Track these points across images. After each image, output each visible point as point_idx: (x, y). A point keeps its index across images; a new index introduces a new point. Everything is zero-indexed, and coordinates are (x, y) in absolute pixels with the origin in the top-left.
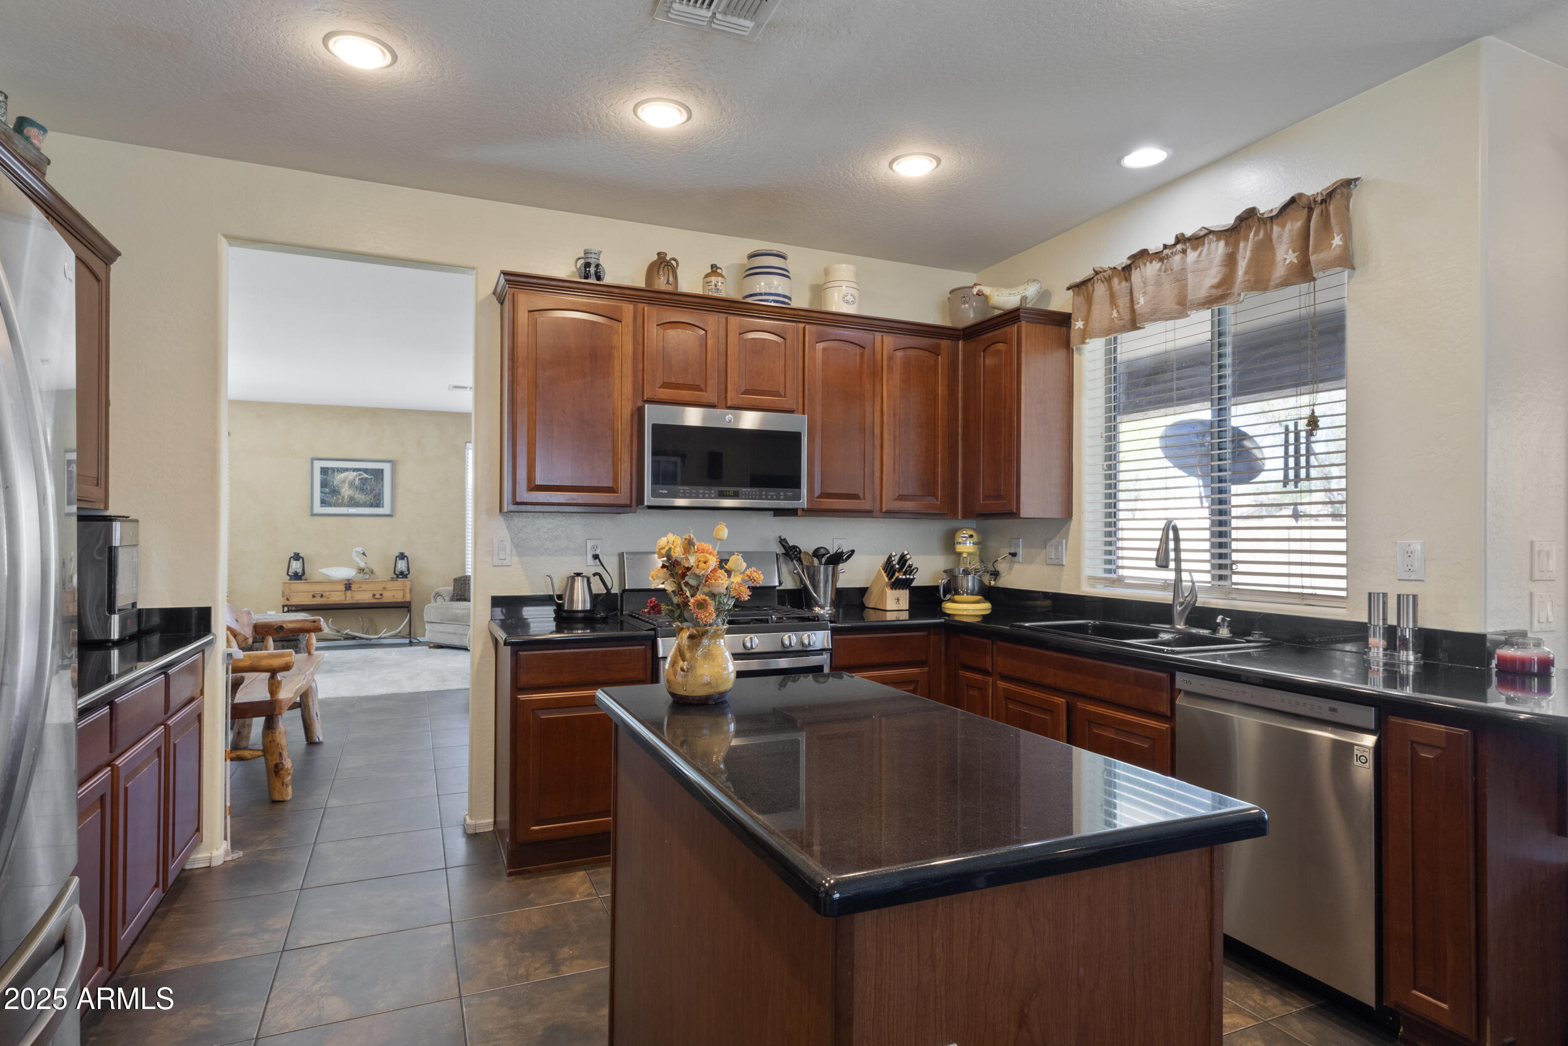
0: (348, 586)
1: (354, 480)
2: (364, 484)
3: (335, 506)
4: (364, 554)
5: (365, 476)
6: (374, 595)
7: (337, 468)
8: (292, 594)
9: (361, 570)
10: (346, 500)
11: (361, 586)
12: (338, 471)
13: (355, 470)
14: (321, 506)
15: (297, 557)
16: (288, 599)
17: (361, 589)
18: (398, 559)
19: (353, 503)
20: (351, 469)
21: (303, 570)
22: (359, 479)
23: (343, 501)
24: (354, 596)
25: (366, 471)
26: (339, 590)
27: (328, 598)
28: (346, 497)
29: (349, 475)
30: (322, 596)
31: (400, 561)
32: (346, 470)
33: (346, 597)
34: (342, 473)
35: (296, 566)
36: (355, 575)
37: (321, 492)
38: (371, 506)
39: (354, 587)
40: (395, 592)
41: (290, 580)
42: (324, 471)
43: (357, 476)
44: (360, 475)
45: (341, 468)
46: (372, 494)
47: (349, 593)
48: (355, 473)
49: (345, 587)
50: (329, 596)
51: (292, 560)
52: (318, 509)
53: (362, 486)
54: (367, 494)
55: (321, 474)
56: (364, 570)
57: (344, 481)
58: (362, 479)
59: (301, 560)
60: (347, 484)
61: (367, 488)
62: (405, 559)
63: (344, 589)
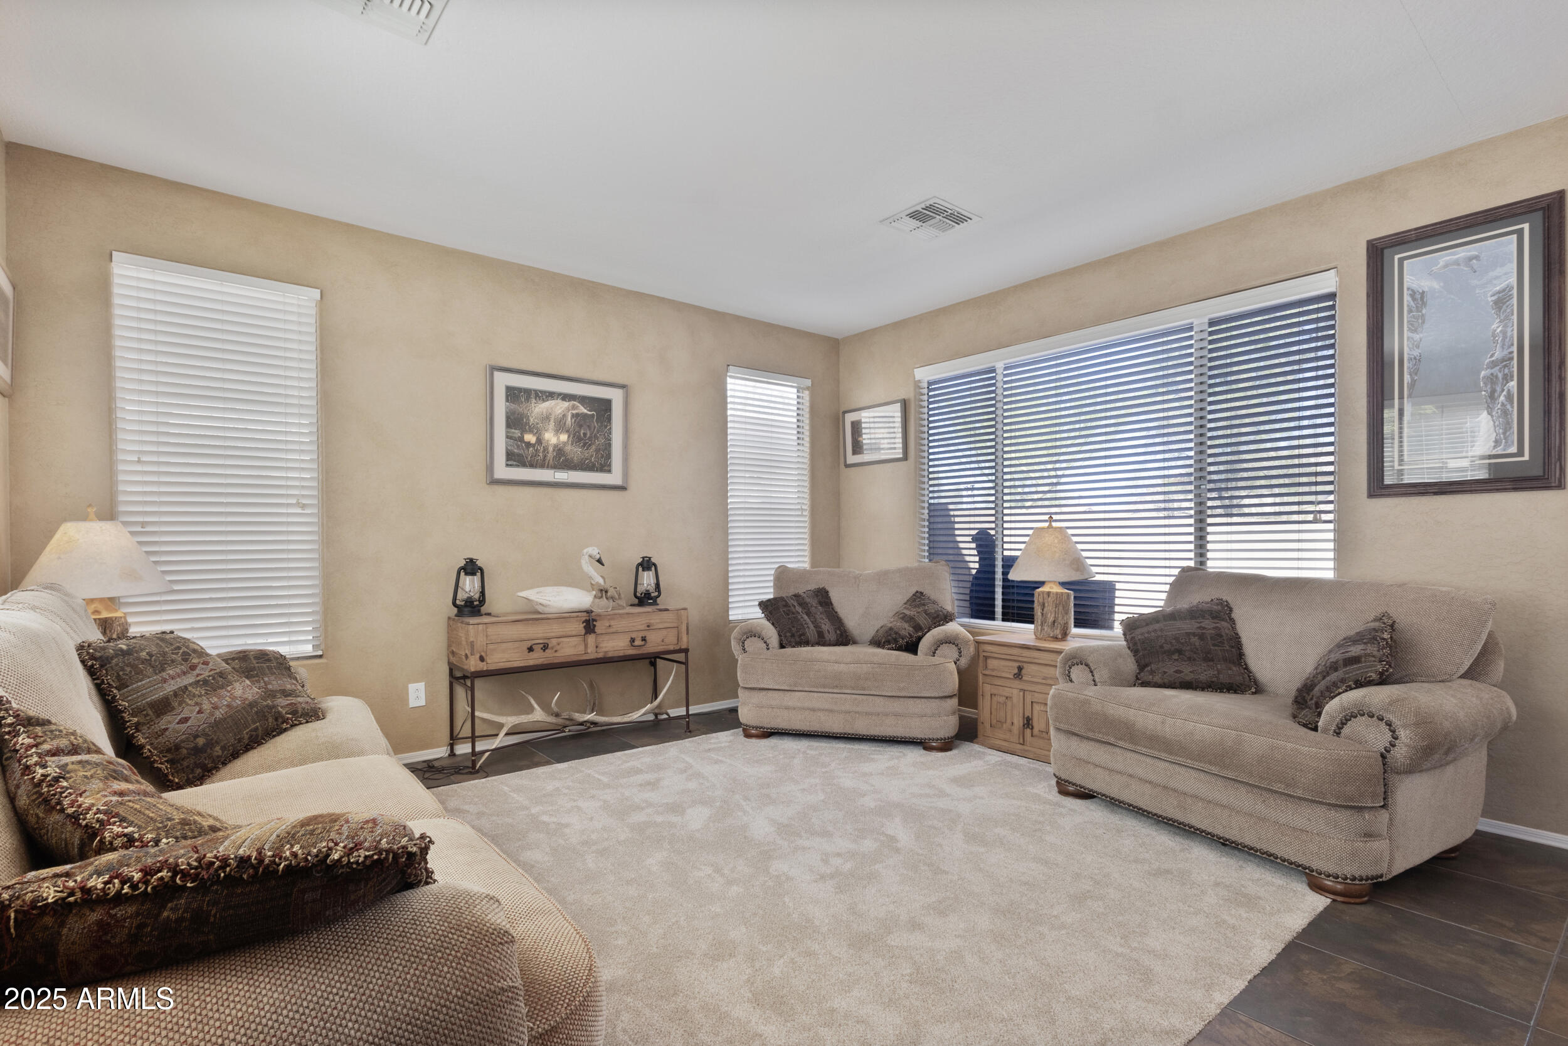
0: (590, 623)
1: (564, 416)
2: (581, 426)
3: (532, 466)
4: (599, 561)
5: (583, 410)
6: (633, 640)
7: (535, 391)
8: (491, 647)
9: (603, 592)
10: (550, 456)
11: (612, 623)
12: (537, 396)
13: (566, 397)
14: (507, 465)
15: (471, 567)
16: (482, 659)
17: (611, 630)
18: (640, 569)
19: (563, 461)
20: (560, 394)
21: (483, 593)
22: (573, 416)
23: (545, 456)
24: (601, 645)
25: (583, 400)
26: (574, 633)
27: (556, 651)
28: (551, 449)
29: (557, 404)
30: (545, 647)
31: (646, 573)
32: (551, 395)
33: (586, 646)
34: (544, 401)
35: (470, 585)
36: (593, 602)
37: (507, 437)
38: (591, 468)
39: (600, 627)
40: (664, 632)
41: (456, 616)
42: (513, 394)
43: (568, 409)
44: (574, 407)
45: (541, 392)
46: (594, 447)
47: (591, 638)
48: (566, 404)
49: (585, 627)
50: (558, 647)
51: (462, 574)
52: (502, 471)
53: (577, 429)
54: (585, 444)
55: (507, 400)
56: (606, 592)
57: (547, 418)
58: (577, 415)
59: (479, 574)
60: (552, 423)
61: (585, 434)
62: (653, 568)
63: (583, 632)
